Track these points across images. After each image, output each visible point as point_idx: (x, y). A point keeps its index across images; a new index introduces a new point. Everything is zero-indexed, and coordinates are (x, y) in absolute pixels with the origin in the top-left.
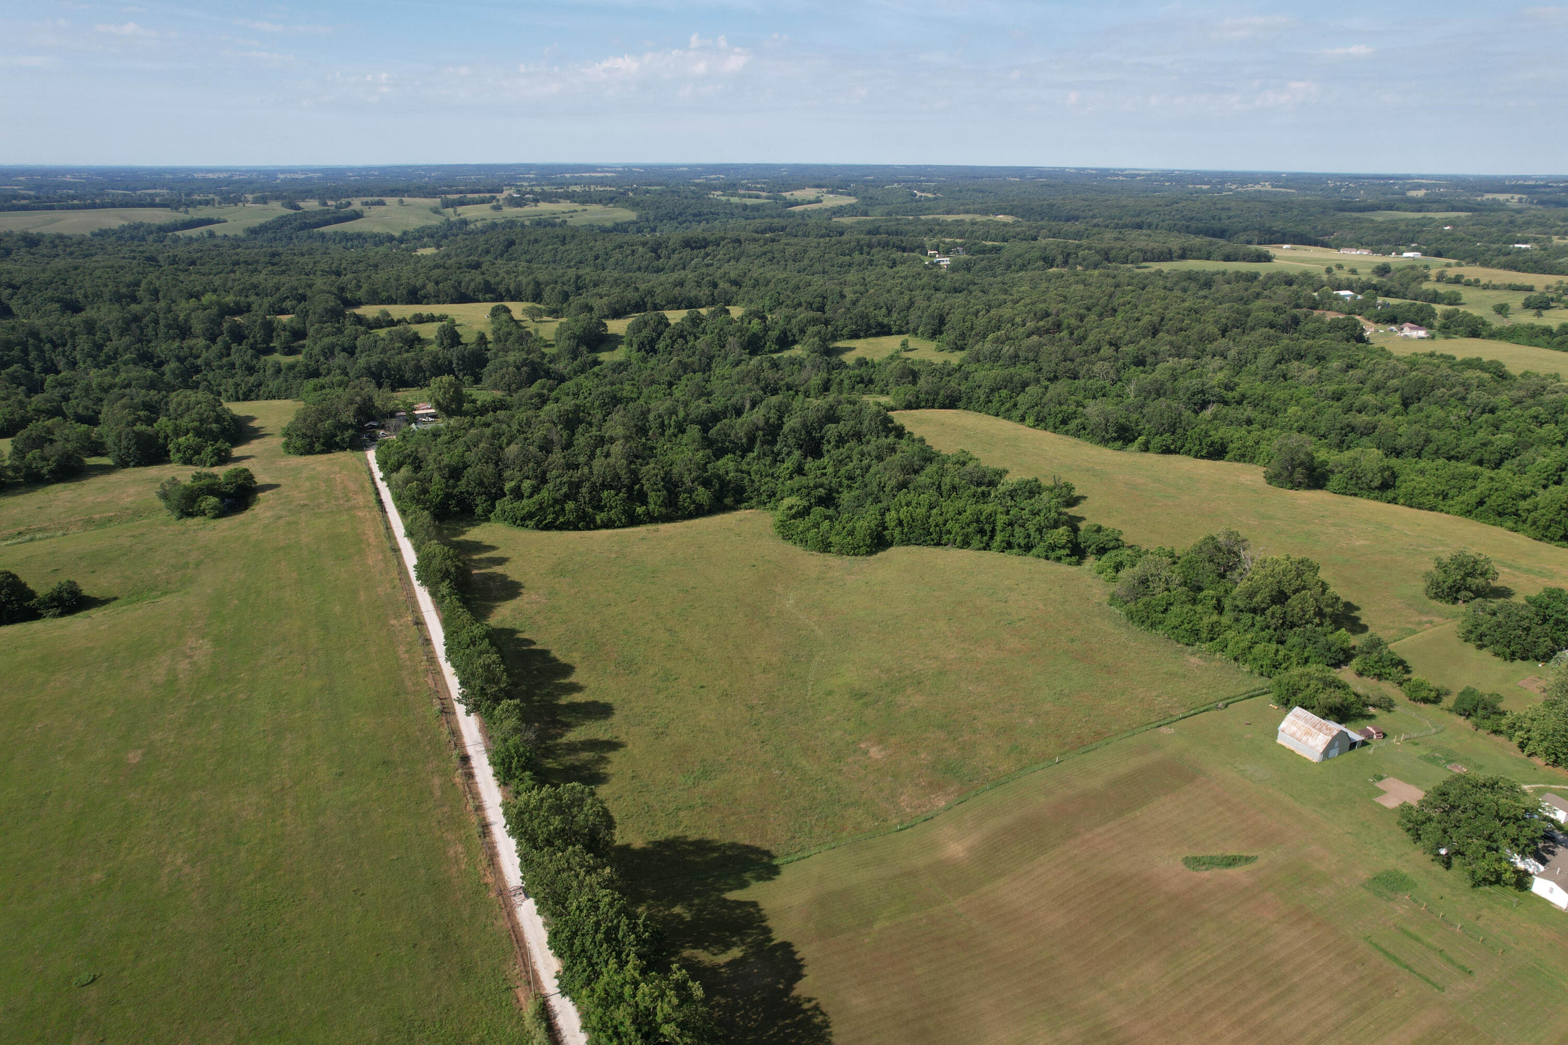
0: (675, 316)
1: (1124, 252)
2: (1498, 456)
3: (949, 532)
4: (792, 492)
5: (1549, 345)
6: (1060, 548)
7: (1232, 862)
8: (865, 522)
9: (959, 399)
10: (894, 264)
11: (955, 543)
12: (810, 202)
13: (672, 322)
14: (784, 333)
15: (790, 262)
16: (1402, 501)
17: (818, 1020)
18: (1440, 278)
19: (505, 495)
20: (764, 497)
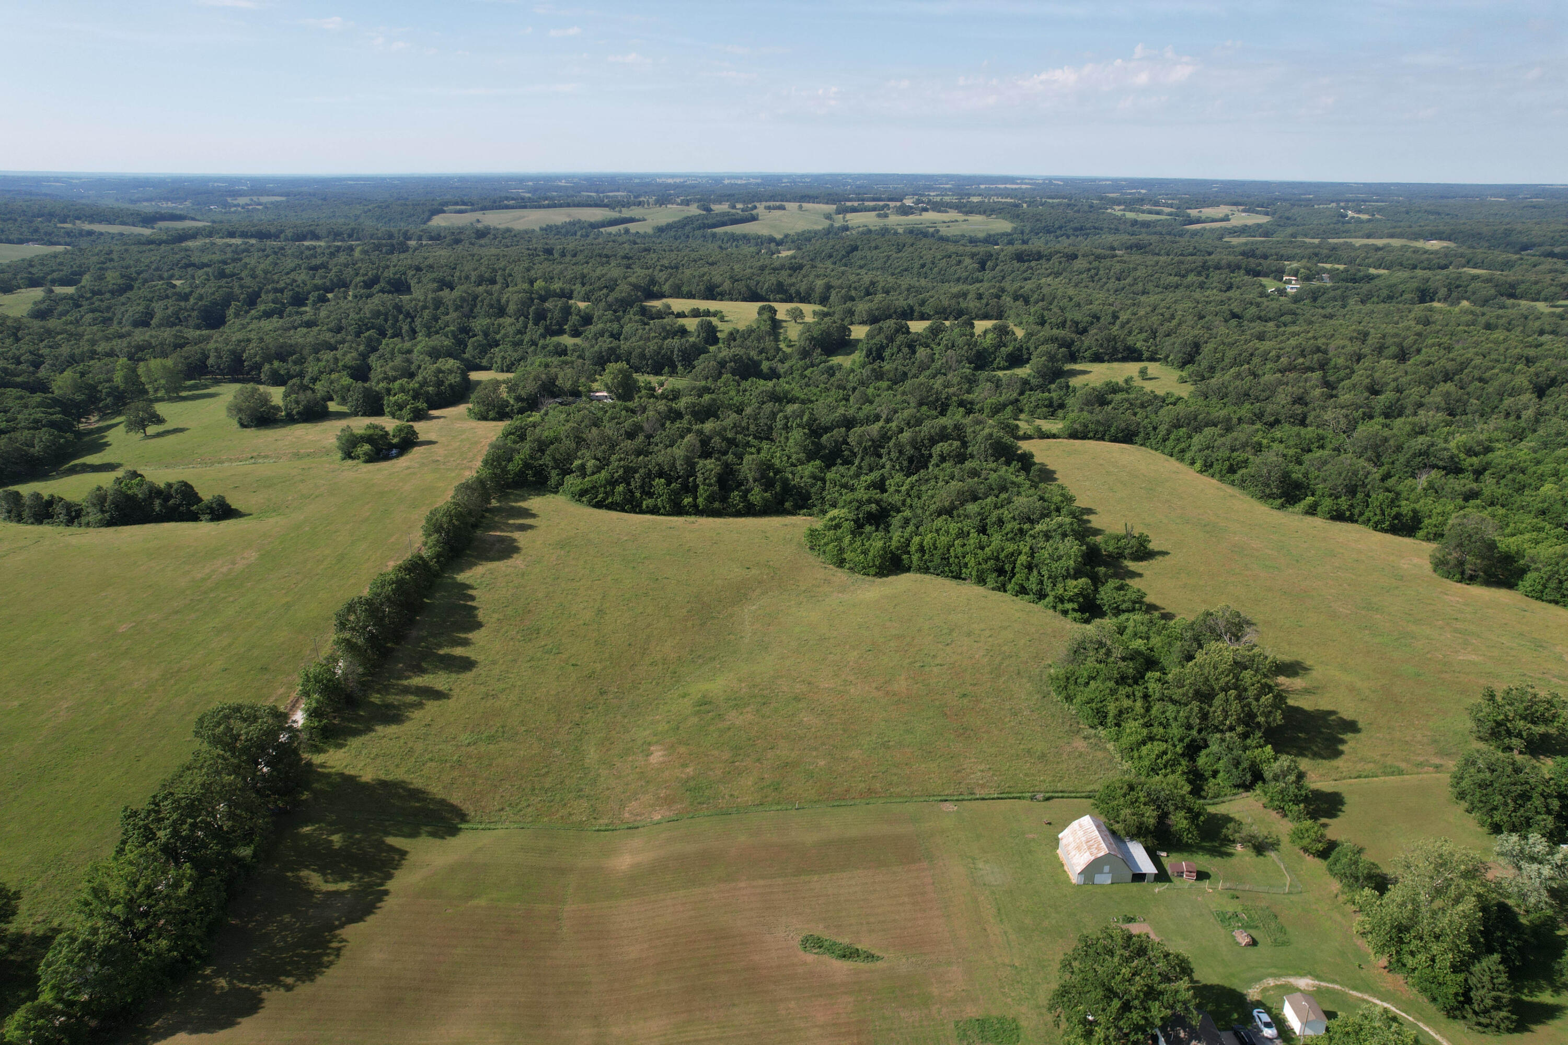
0: (918, 327)
3: (967, 566)
6: (1068, 601)
7: (851, 954)
9: (1136, 434)
11: (971, 579)
12: (1215, 220)
13: (912, 330)
14: (1020, 350)
19: (573, 472)
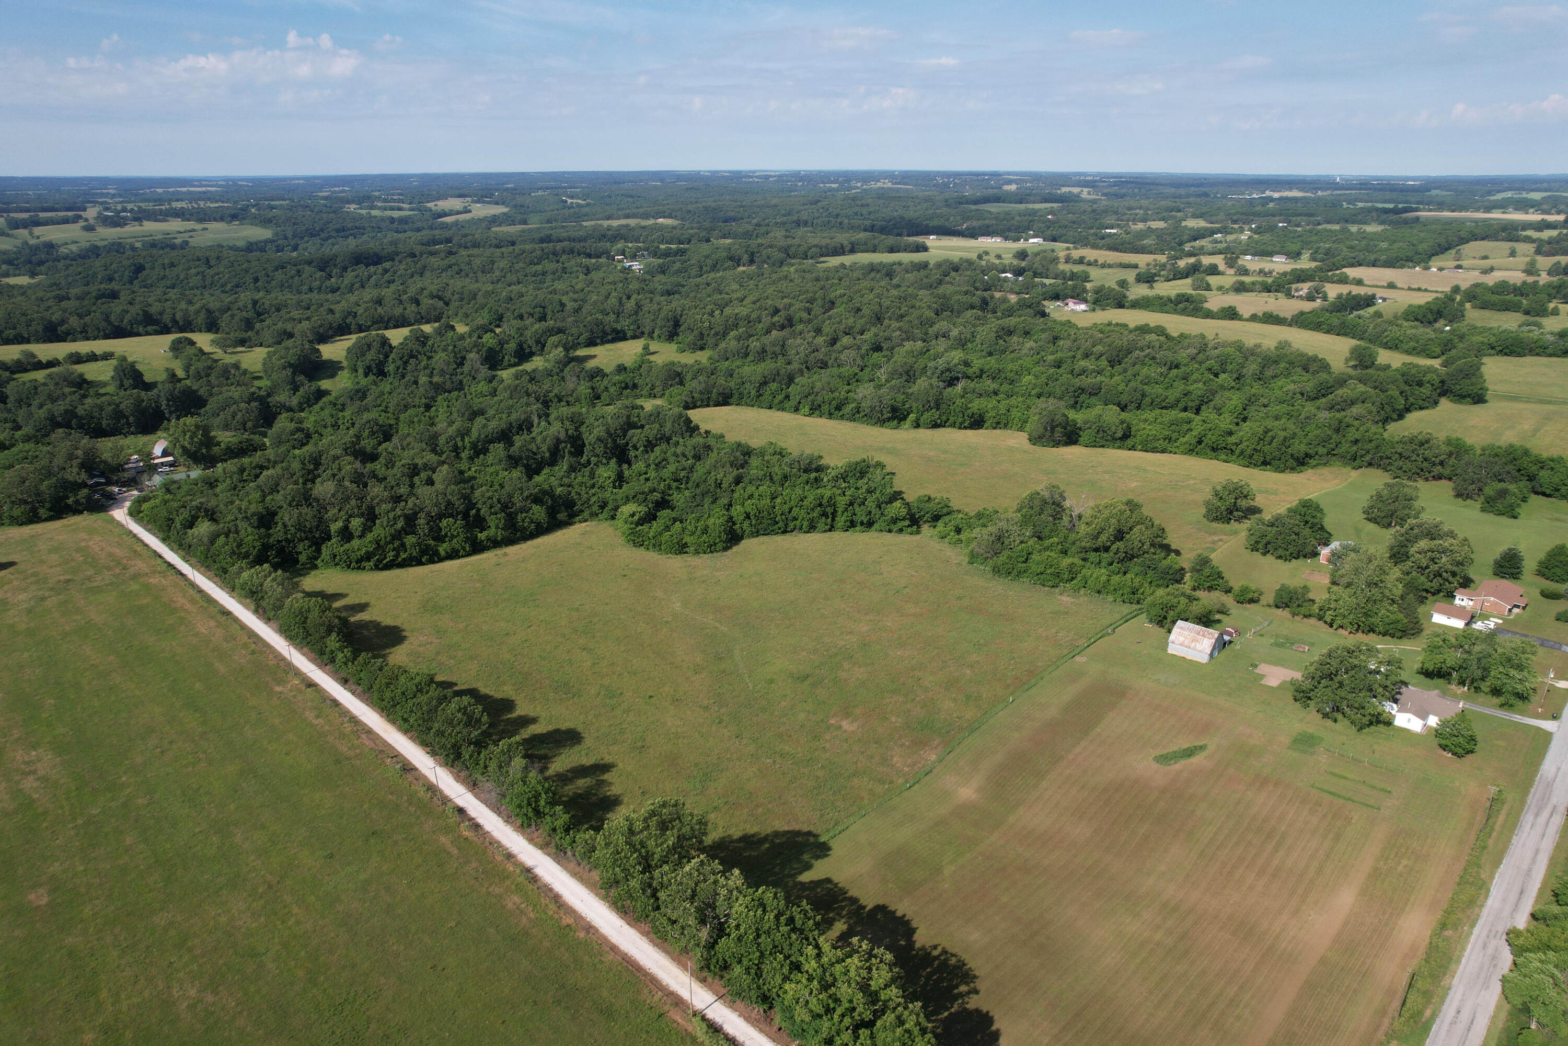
0: (396, 336)
1: (802, 248)
2: (1197, 402)
3: (795, 519)
4: (627, 500)
5: (1175, 312)
6: (900, 520)
7: (1189, 753)
8: (716, 520)
10: (588, 271)
11: (801, 529)
12: (458, 213)
13: (395, 343)
14: (520, 345)
15: (480, 274)
16: (1140, 447)
17: (953, 961)
18: (1068, 260)
19: (329, 539)
20: (595, 508)
